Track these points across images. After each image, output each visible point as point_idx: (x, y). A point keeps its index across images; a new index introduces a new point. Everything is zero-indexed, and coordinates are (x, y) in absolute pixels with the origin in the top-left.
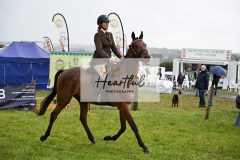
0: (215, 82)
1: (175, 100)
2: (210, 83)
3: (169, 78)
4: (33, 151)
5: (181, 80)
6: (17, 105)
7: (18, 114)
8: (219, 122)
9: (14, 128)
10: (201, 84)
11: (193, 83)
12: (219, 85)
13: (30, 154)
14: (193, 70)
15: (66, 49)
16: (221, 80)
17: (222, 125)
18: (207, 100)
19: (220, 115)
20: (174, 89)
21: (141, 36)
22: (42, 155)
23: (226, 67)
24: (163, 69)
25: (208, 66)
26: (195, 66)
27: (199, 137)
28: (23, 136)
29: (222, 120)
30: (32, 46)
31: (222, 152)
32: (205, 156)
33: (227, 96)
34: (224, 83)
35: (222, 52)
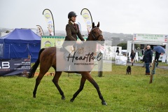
0: (157, 57)
1: (129, 70)
2: (153, 58)
3: (124, 54)
4: (29, 105)
5: (133, 55)
6: (18, 73)
7: (19, 79)
8: (159, 85)
9: (16, 89)
10: (147, 59)
11: (142, 58)
12: (159, 59)
13: (27, 107)
14: (141, 48)
15: (52, 34)
16: (161, 56)
17: (162, 87)
18: (151, 70)
19: (160, 81)
20: (128, 62)
21: (98, 25)
22: (36, 108)
23: (164, 47)
24: (120, 48)
25: (152, 46)
26: (142, 46)
27: (146, 95)
28: (22, 95)
29: (162, 84)
30: (29, 31)
31: (161, 106)
32: (150, 109)
33: (165, 67)
34: (163, 58)
35: (162, 36)
